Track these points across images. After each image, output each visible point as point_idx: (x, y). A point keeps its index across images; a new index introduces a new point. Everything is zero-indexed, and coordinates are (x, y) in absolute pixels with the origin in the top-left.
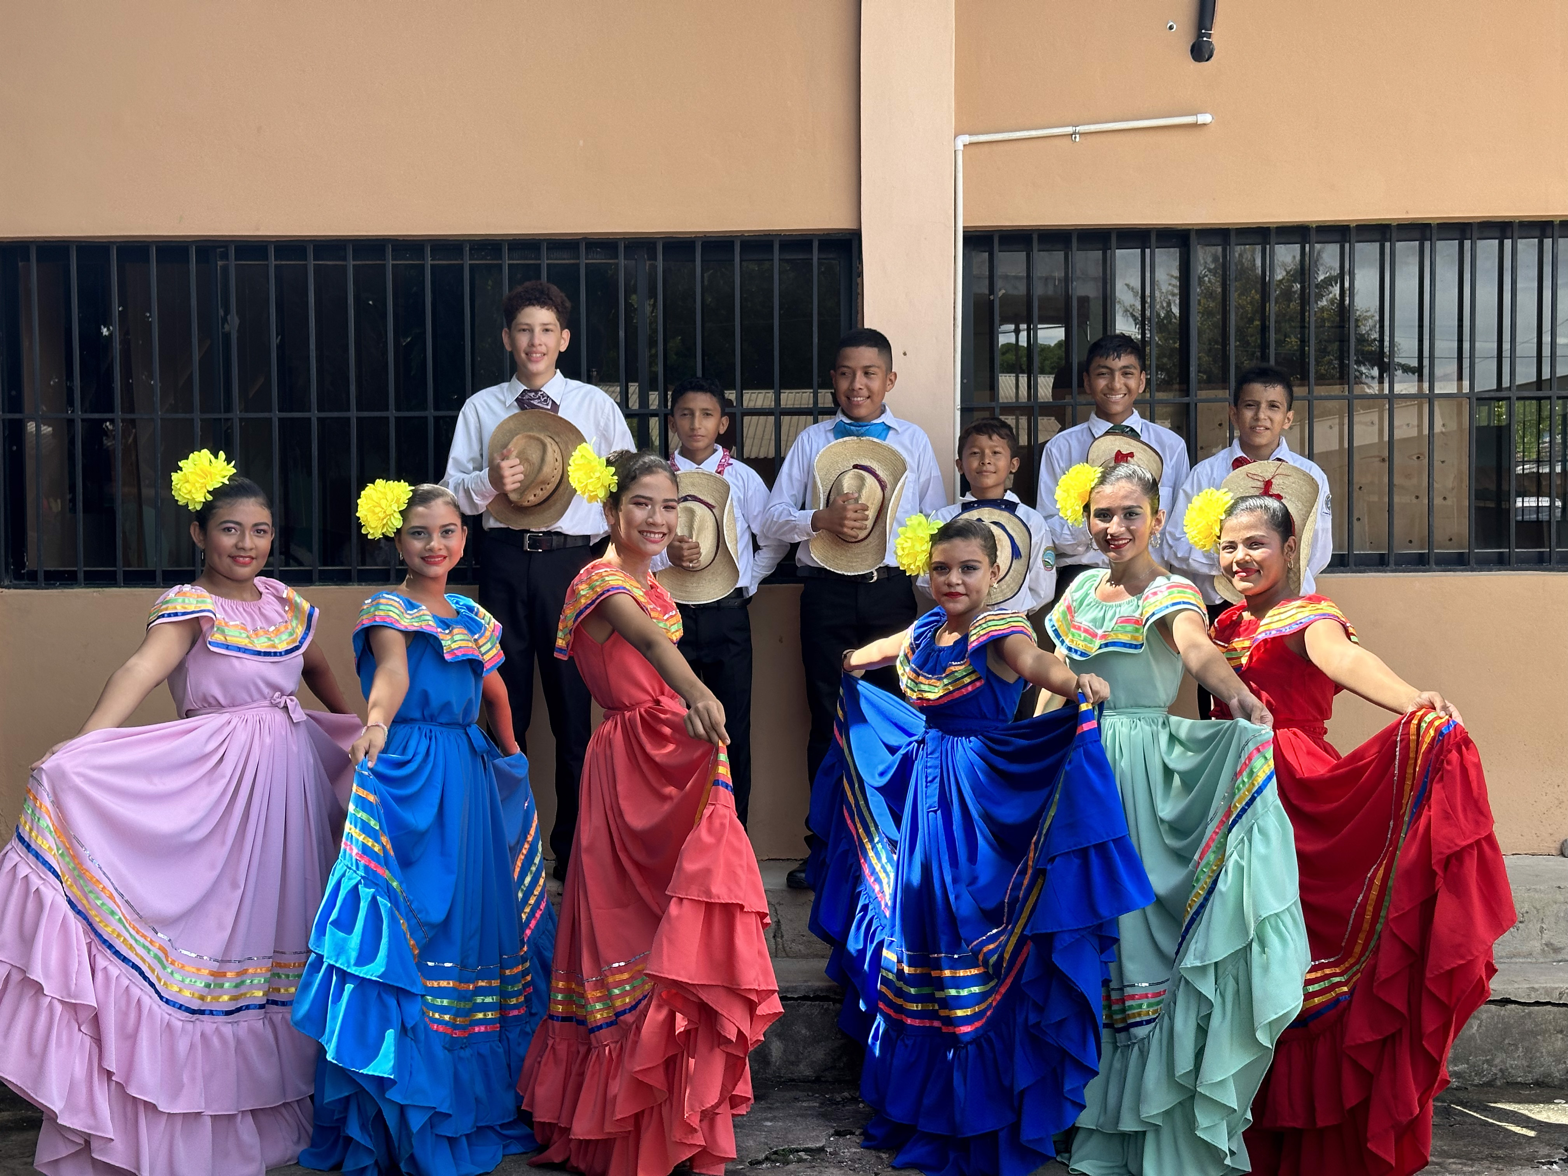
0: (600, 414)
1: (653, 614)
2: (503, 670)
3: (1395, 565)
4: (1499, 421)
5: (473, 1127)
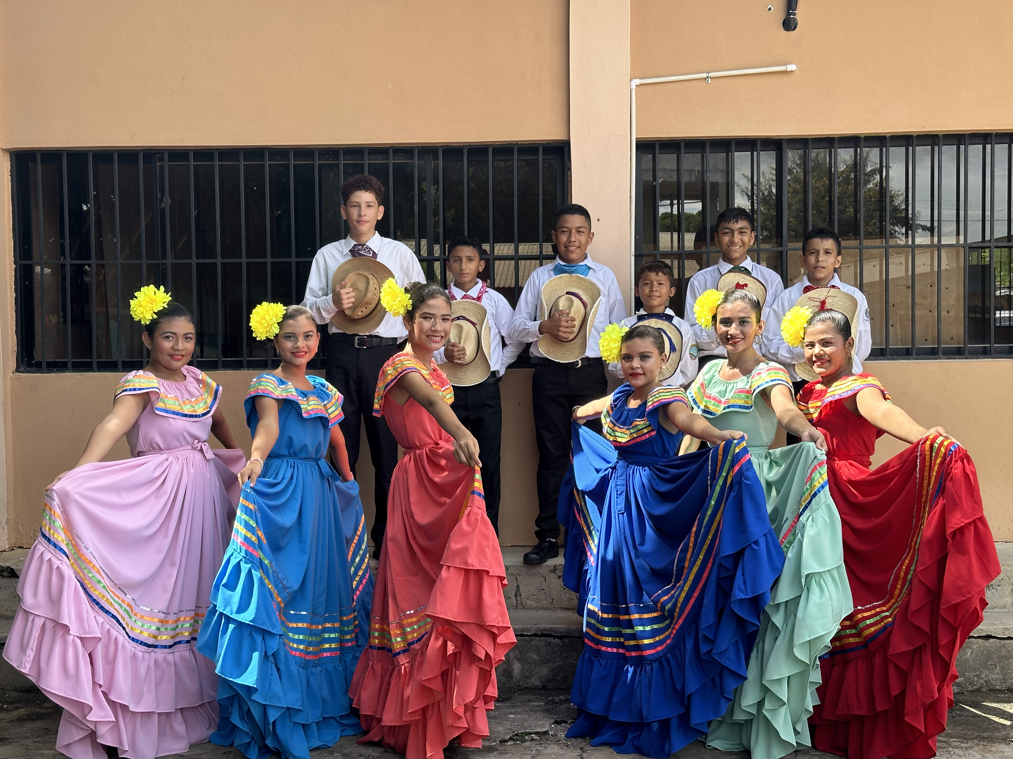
0: (403, 260)
1: (434, 386)
2: (342, 425)
3: (916, 355)
4: (984, 261)
5: (320, 718)
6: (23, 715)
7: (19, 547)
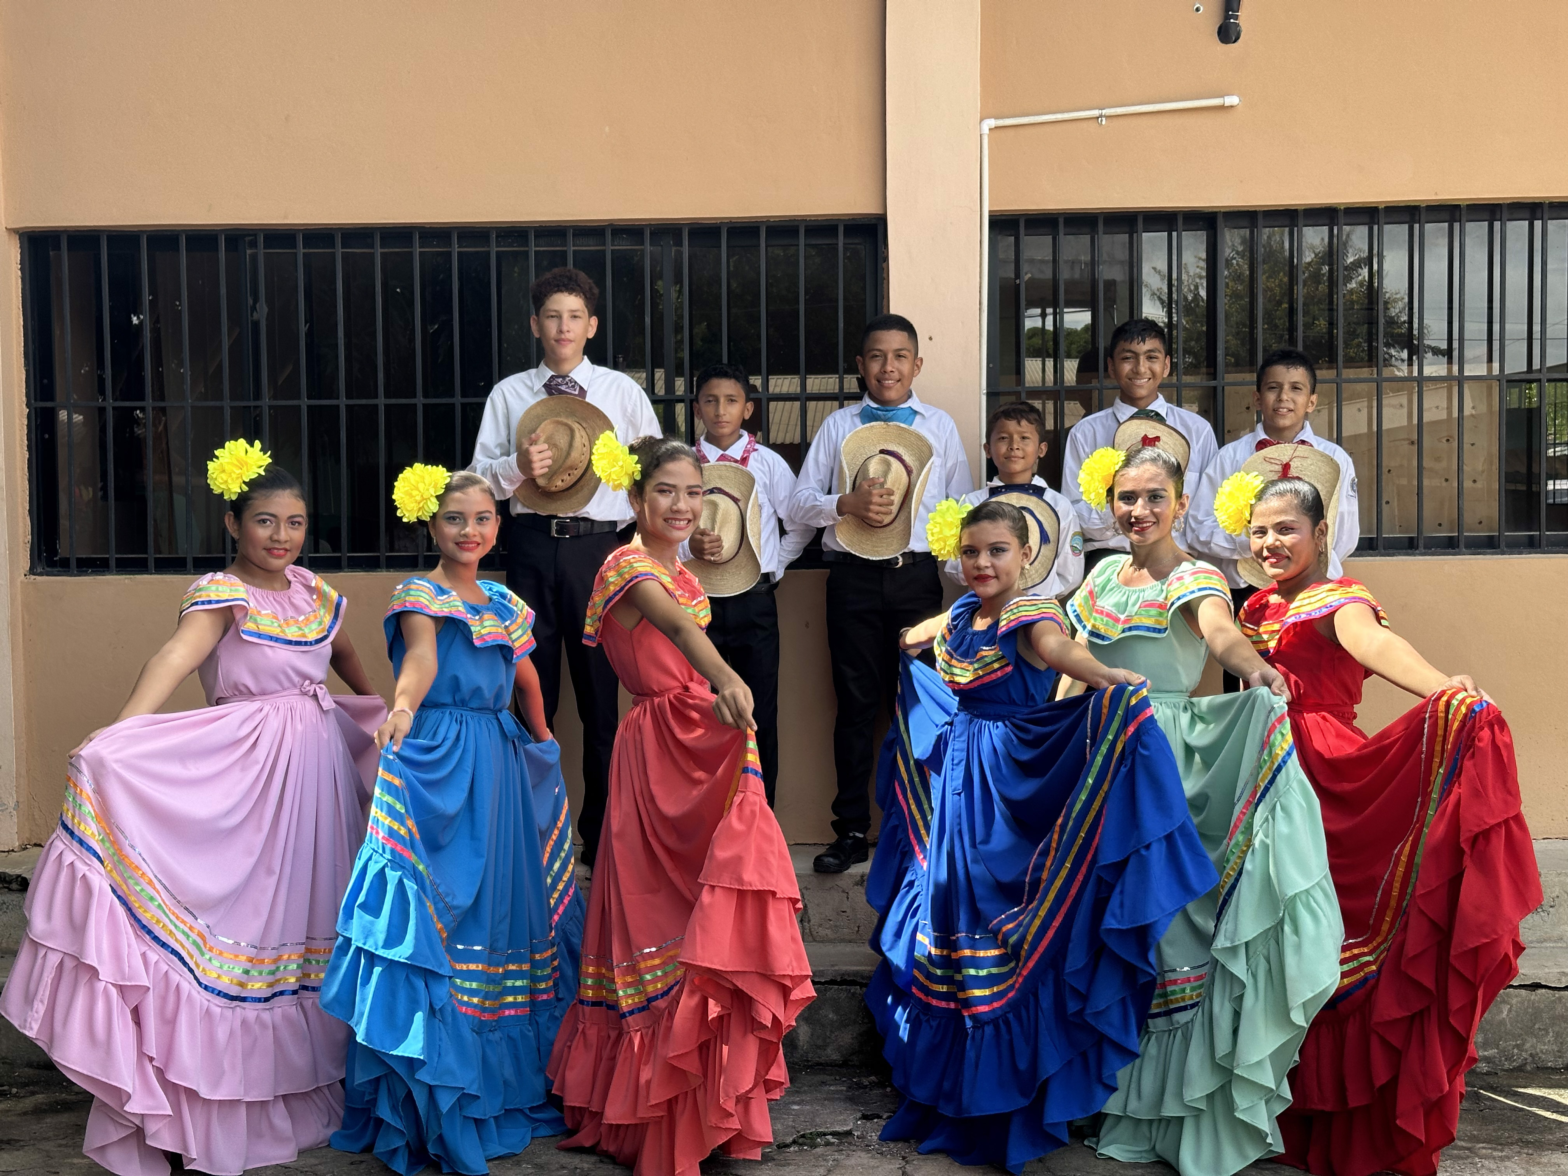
0: (627, 400)
1: (681, 600)
2: (534, 656)
3: (1425, 548)
4: (1530, 402)
5: (500, 1110)
6: (42, 1104)
7: (36, 845)
